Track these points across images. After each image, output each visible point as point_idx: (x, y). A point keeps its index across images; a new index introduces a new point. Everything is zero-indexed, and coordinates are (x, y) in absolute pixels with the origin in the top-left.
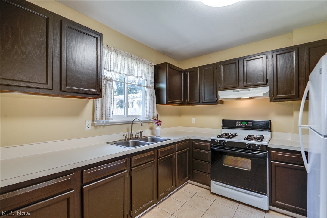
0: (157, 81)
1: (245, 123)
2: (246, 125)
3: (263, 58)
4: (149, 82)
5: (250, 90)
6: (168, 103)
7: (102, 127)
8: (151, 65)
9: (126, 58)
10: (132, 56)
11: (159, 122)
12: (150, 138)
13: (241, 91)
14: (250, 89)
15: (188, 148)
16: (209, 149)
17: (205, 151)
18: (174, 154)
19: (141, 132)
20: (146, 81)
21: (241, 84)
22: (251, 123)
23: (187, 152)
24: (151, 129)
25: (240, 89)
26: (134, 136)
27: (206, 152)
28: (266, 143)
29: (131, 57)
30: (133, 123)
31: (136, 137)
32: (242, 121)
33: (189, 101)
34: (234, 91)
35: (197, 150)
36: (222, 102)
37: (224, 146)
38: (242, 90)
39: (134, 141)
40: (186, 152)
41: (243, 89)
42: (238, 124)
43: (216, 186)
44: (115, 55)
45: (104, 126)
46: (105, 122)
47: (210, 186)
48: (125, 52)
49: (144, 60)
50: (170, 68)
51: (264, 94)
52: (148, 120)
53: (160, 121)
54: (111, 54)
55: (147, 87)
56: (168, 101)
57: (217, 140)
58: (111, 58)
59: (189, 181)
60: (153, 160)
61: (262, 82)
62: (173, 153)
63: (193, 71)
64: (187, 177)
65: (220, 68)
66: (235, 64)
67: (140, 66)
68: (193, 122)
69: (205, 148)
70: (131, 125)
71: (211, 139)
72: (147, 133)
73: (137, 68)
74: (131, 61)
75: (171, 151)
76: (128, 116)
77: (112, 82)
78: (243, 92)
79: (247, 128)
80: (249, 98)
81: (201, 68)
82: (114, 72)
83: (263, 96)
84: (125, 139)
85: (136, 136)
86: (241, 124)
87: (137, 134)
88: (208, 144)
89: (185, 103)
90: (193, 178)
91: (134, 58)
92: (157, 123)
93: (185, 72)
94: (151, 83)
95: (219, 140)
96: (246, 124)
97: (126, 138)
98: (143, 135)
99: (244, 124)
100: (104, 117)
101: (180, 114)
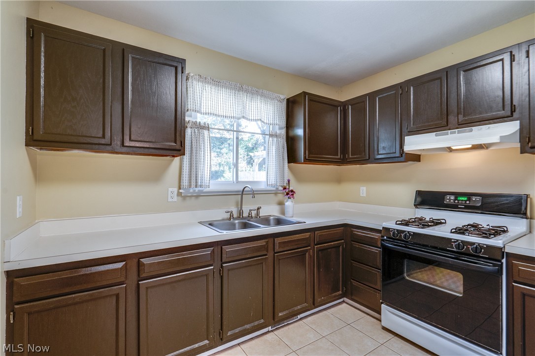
0: (290, 124)
1: (466, 199)
2: (465, 203)
3: (502, 60)
4: (277, 127)
5: (471, 131)
6: (307, 161)
7: (193, 198)
8: (279, 99)
9: (233, 92)
10: (244, 87)
11: (290, 194)
12: (274, 219)
13: (451, 133)
14: (473, 128)
15: (343, 241)
16: (380, 246)
17: (372, 249)
18: (310, 248)
19: (258, 209)
20: (271, 126)
21: (452, 119)
22: (478, 198)
23: (340, 246)
24: (281, 204)
25: (450, 129)
26: (245, 214)
27: (374, 249)
28: (499, 243)
29: (242, 89)
30: (242, 194)
31: (249, 216)
32: (457, 195)
33: (350, 156)
34: (436, 136)
35: (358, 245)
36: (416, 158)
37: (407, 242)
38: (454, 133)
39: (243, 223)
40: (338, 247)
41: (456, 130)
42: (450, 199)
43: (391, 316)
44: (213, 88)
45: (197, 196)
46: (196, 191)
47: (380, 314)
48: (231, 82)
49: (265, 92)
50: (310, 100)
51: (501, 137)
52: (274, 189)
53: (292, 191)
54: (207, 89)
55: (271, 135)
56: (307, 158)
57: (394, 229)
58: (207, 93)
59: (345, 299)
60: (266, 255)
61: (502, 113)
62: (309, 246)
63: (358, 103)
64: (340, 292)
65: (408, 92)
66: (439, 80)
67: (259, 101)
68: (361, 195)
69: (371, 242)
70: (240, 196)
71: (383, 227)
72: (270, 210)
73: (253, 106)
74: (241, 95)
75: (306, 243)
76: (238, 182)
77: (209, 130)
78: (456, 135)
79: (470, 208)
80: (470, 146)
81: (372, 95)
82: (212, 114)
83: (498, 141)
84: (230, 218)
85: (249, 214)
86: (456, 201)
87: (250, 210)
88: (377, 236)
89: (343, 161)
90: (352, 295)
91: (247, 91)
92: (288, 194)
93: (344, 105)
94: (280, 129)
95: (397, 230)
96: (466, 201)
97: (231, 216)
98: (263, 213)
99: (462, 200)
100: (193, 184)
101: (339, 180)
